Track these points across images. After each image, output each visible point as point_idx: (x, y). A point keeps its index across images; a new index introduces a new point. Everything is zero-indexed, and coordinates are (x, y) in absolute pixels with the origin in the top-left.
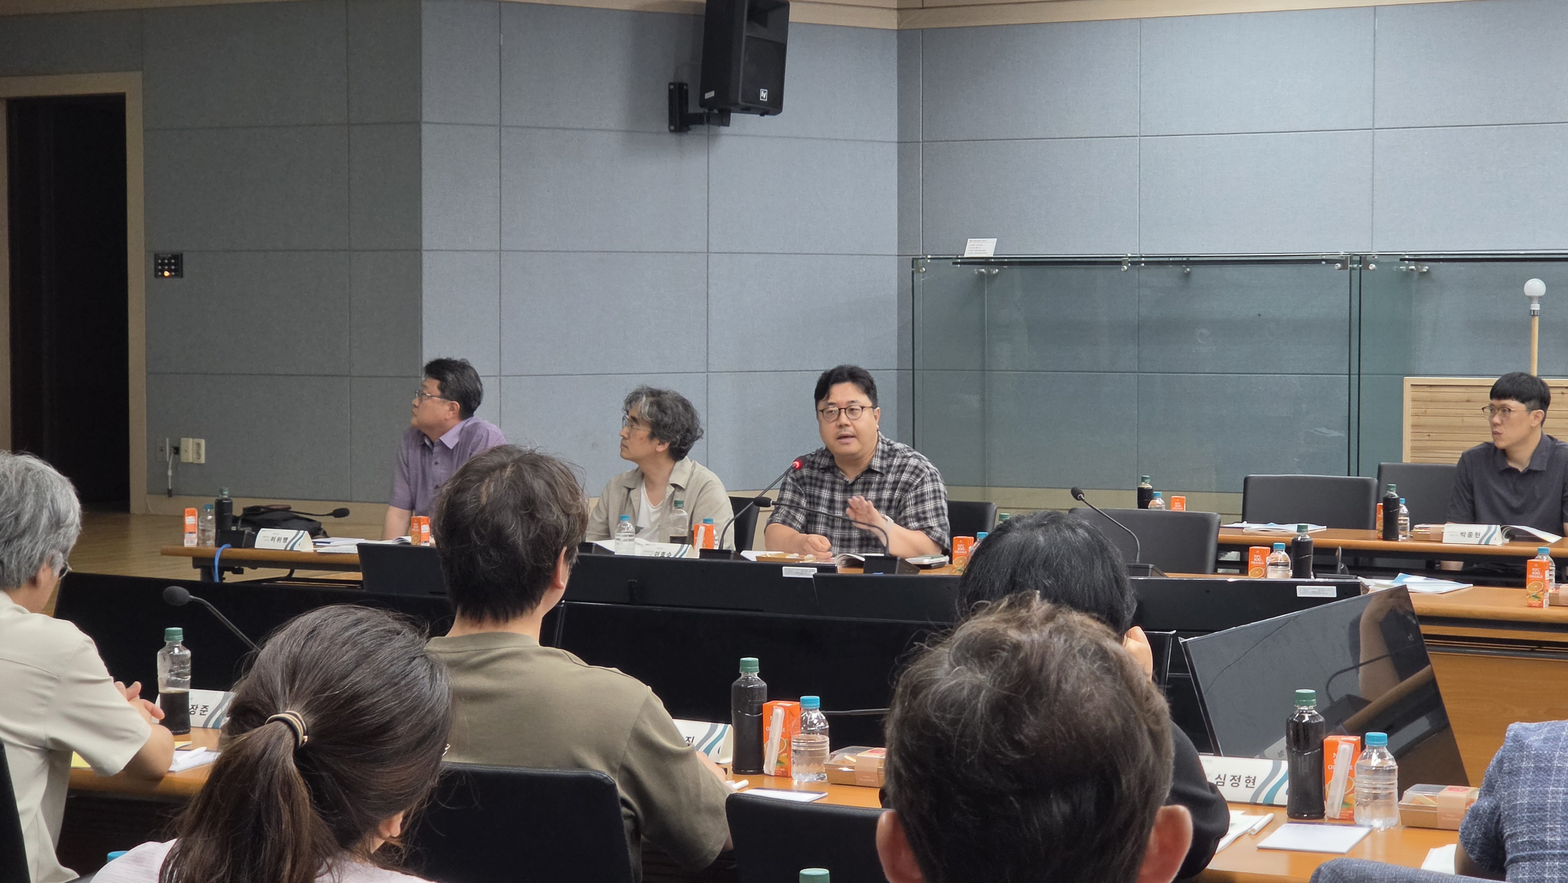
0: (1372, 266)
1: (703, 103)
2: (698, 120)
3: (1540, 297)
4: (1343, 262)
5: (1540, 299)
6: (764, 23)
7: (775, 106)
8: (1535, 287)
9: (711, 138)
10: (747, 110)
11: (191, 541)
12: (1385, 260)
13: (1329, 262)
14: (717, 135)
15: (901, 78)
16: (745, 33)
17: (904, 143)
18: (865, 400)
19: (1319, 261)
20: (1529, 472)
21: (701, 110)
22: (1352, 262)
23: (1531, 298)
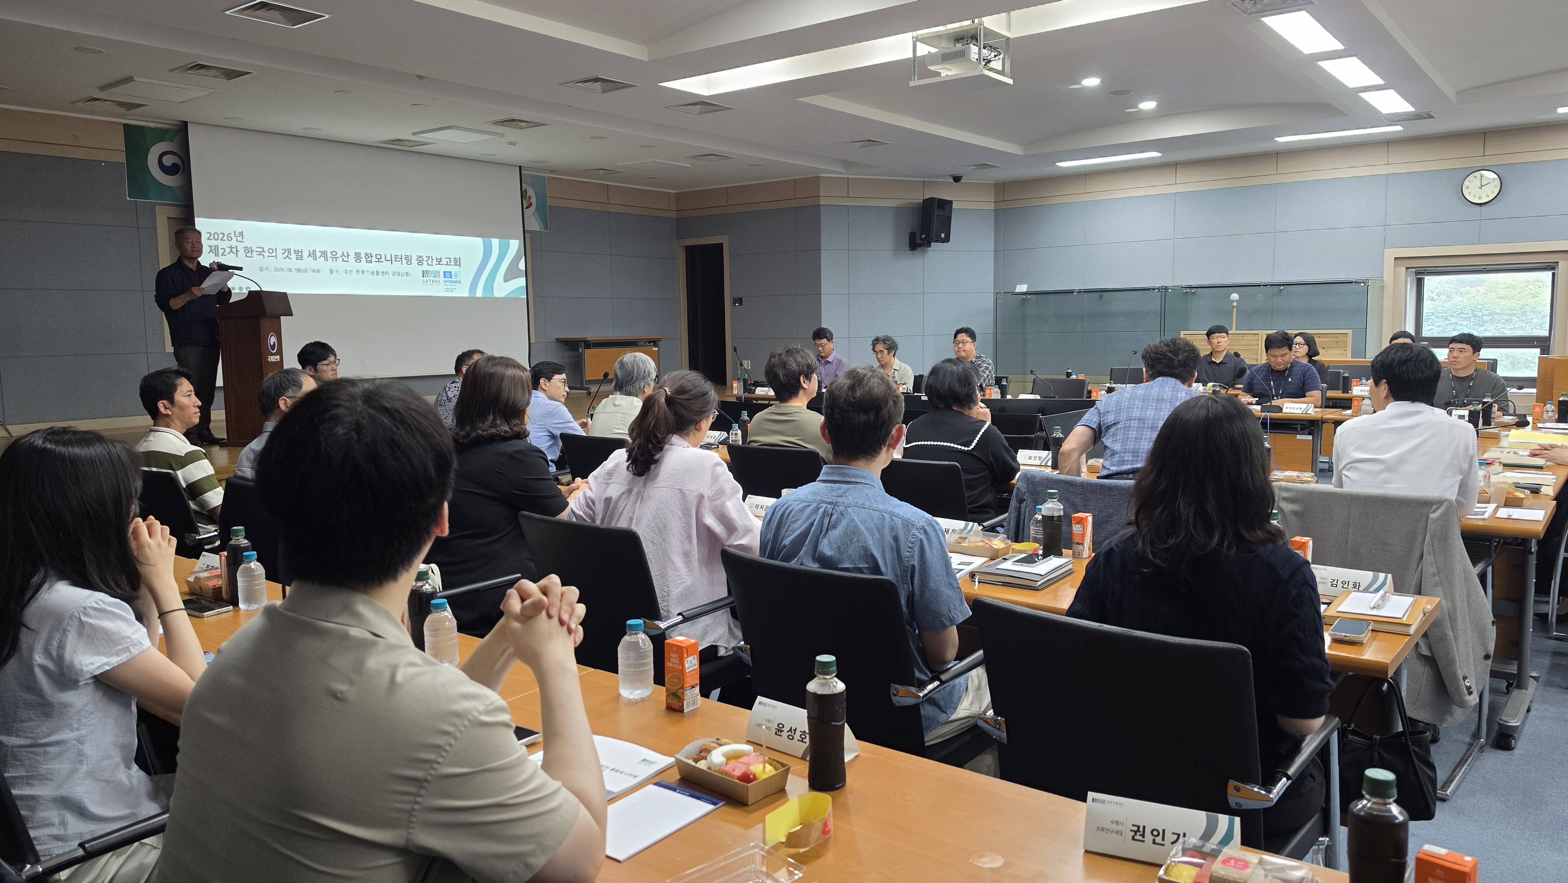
0: (1170, 290)
1: (921, 239)
2: (920, 245)
3: (1236, 301)
4: (1159, 289)
5: (1237, 301)
6: (943, 209)
7: (947, 239)
8: (1235, 296)
9: (925, 252)
10: (937, 241)
11: (735, 392)
12: (1174, 288)
13: (1154, 289)
14: (927, 251)
15: (996, 228)
16: (936, 213)
17: (996, 251)
18: (969, 339)
19: (1149, 289)
20: (1221, 363)
21: (920, 242)
22: (1162, 289)
23: (1233, 301)
